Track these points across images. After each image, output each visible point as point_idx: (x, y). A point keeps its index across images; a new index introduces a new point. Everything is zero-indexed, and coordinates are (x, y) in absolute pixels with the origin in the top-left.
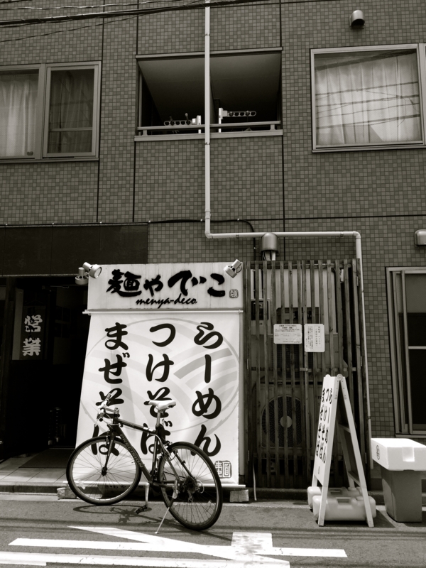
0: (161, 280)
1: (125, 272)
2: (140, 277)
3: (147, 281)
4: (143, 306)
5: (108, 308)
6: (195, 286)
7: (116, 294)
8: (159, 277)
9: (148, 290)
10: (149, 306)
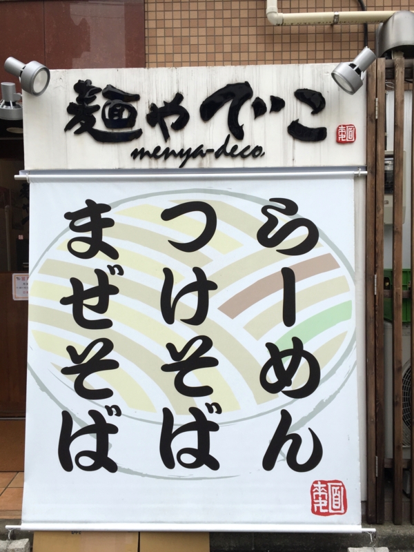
0: (183, 104)
1: (103, 87)
2: (136, 98)
3: (153, 107)
4: (145, 163)
5: (70, 167)
6: (261, 119)
7: (86, 138)
8: (179, 97)
9: (157, 128)
10: (160, 164)
